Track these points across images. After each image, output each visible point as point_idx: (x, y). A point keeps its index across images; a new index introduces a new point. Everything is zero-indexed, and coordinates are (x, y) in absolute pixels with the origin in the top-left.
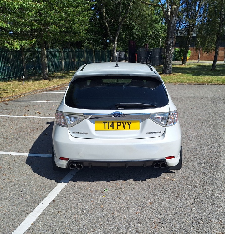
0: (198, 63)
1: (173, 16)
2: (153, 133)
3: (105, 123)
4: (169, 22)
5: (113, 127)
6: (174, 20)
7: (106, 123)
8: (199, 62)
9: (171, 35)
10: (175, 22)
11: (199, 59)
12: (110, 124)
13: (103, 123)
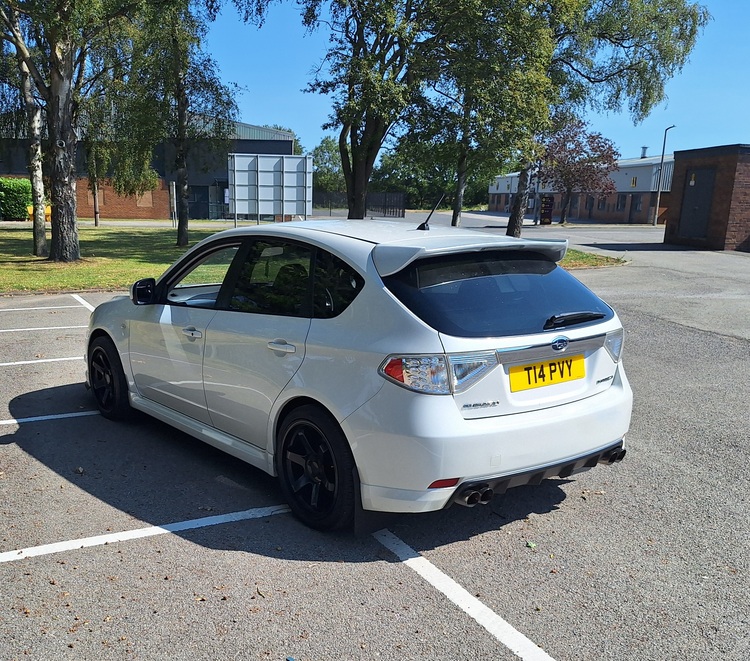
0: (96, 225)
1: (61, 78)
2: (604, 380)
3: (528, 369)
4: (50, 93)
5: (542, 376)
6: (66, 88)
7: (531, 368)
8: (100, 222)
9: (64, 138)
10: (68, 95)
11: (96, 213)
12: (538, 371)
13: (526, 369)
